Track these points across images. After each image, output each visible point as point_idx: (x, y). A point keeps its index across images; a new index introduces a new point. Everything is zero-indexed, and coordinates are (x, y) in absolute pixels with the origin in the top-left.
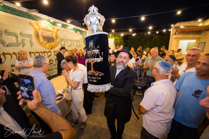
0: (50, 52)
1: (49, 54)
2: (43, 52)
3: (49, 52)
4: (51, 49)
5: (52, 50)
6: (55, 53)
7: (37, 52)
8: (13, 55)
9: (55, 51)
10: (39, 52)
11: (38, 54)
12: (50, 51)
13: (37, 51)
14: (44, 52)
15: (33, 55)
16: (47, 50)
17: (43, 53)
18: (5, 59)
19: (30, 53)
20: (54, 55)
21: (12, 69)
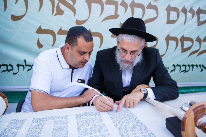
0: (155, 8)
1: (150, 13)
3: (150, 6)
9: (172, 5)
11: (114, 7)
12: (152, 3)
16: (145, 1)
17: (129, 9)
18: (25, 9)
21: (38, 40)
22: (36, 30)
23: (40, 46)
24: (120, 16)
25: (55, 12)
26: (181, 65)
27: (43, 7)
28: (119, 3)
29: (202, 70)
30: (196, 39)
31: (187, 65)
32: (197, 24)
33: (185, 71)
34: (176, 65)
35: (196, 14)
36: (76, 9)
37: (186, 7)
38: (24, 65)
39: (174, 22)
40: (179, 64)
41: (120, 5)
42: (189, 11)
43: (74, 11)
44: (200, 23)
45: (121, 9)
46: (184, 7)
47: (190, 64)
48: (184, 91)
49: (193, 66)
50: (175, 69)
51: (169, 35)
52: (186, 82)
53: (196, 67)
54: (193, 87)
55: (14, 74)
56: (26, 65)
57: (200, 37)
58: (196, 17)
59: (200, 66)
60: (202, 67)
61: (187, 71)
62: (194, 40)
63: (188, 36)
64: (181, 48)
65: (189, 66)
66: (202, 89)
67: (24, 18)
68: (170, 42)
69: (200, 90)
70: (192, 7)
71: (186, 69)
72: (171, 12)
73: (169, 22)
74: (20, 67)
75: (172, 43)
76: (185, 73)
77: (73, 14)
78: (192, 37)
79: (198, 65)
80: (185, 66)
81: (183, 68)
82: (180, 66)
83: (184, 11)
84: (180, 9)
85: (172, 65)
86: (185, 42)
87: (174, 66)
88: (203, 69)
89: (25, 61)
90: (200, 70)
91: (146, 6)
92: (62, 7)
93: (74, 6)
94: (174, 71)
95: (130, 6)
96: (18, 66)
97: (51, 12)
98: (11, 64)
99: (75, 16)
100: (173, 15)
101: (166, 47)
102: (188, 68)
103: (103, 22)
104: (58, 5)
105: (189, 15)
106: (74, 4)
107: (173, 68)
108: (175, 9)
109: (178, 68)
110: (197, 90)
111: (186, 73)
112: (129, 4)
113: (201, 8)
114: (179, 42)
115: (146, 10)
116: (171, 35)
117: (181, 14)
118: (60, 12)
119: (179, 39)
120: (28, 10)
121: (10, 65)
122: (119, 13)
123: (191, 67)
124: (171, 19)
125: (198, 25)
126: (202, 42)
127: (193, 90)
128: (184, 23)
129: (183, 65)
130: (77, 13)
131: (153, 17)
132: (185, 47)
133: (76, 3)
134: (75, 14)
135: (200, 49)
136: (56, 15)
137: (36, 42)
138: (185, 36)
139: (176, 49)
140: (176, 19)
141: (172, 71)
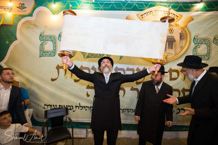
7: (128, 69)
9: (173, 68)
20: (169, 78)
21: (87, 93)
22: (86, 87)
23: (88, 95)
28: (135, 70)
34: (180, 109)
38: (79, 106)
39: (175, 79)
50: (180, 112)
55: (74, 111)
56: (80, 107)
72: (172, 73)
73: (171, 79)
74: (77, 107)
75: (176, 93)
84: (179, 70)
86: (186, 92)
87: (178, 109)
89: (80, 104)
96: (76, 107)
107: (178, 111)
108: (176, 71)
116: (174, 88)
117: (181, 73)
119: (181, 90)
121: (72, 106)
124: (173, 77)
128: (183, 79)
138: (185, 88)
140: (177, 77)
141: (178, 113)
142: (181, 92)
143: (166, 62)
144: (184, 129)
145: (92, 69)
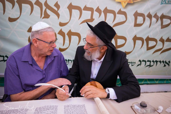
0: (125, 14)
1: (120, 18)
2: (102, 9)
3: (120, 12)
4: (129, 4)
5: (130, 8)
6: (136, 19)
7: (86, 8)
8: (35, 6)
9: (139, 12)
10: (91, 9)
11: (90, 12)
12: (122, 10)
13: (88, 6)
14: (107, 11)
15: (76, 12)
16: (116, 8)
17: (103, 14)
19: (71, 7)
20: (133, 24)
22: (27, 29)
24: (95, 20)
25: (43, 16)
26: (147, 61)
27: (33, 12)
28: (95, 10)
29: (165, 66)
30: (159, 39)
31: (152, 61)
32: (160, 27)
33: (150, 66)
34: (142, 61)
35: (159, 19)
36: (60, 13)
37: (151, 13)
39: (140, 25)
40: (144, 60)
41: (95, 11)
42: (154, 17)
43: (58, 15)
44: (163, 27)
45: (96, 14)
46: (149, 13)
47: (155, 60)
48: (149, 82)
49: (157, 62)
50: (141, 64)
51: (136, 36)
52: (151, 75)
53: (160, 63)
54: (157, 80)
57: (163, 38)
58: (159, 22)
59: (163, 62)
60: (165, 63)
61: (151, 65)
62: (158, 40)
63: (152, 37)
64: (146, 46)
65: (153, 61)
66: (165, 82)
67: (18, 20)
68: (137, 41)
69: (163, 83)
70: (156, 13)
71: (151, 64)
72: (138, 17)
73: (136, 25)
75: (139, 42)
76: (149, 67)
77: (57, 17)
78: (156, 38)
79: (162, 61)
80: (150, 61)
81: (148, 63)
82: (145, 61)
83: (150, 16)
84: (146, 14)
85: (139, 60)
86: (150, 42)
87: (140, 61)
88: (166, 64)
90: (163, 65)
91: (116, 12)
92: (49, 12)
93: (58, 11)
94: (140, 65)
95: (103, 12)
97: (40, 15)
98: (7, 55)
99: (58, 19)
100: (140, 20)
101: (133, 46)
102: (152, 64)
103: (81, 25)
104: (45, 11)
105: (154, 20)
106: (58, 9)
107: (139, 63)
108: (142, 15)
109: (143, 63)
110: (160, 82)
111: (151, 68)
112: (102, 10)
113: (164, 14)
114: (145, 42)
115: (117, 15)
116: (138, 36)
117: (147, 18)
118: (47, 16)
119: (145, 39)
120: (22, 14)
122: (94, 18)
123: (155, 63)
124: (138, 23)
125: (162, 28)
126: (165, 43)
127: (157, 82)
128: (149, 26)
129: (148, 61)
130: (60, 17)
131: (122, 21)
132: (150, 46)
133: (60, 9)
134: (59, 17)
135: (163, 48)
136: (43, 18)
137: (28, 39)
138: (150, 37)
139: (142, 48)
140: (142, 22)
141: (138, 65)
142: (145, 41)
143: (132, 2)
144: (143, 83)
145: (35, 4)
